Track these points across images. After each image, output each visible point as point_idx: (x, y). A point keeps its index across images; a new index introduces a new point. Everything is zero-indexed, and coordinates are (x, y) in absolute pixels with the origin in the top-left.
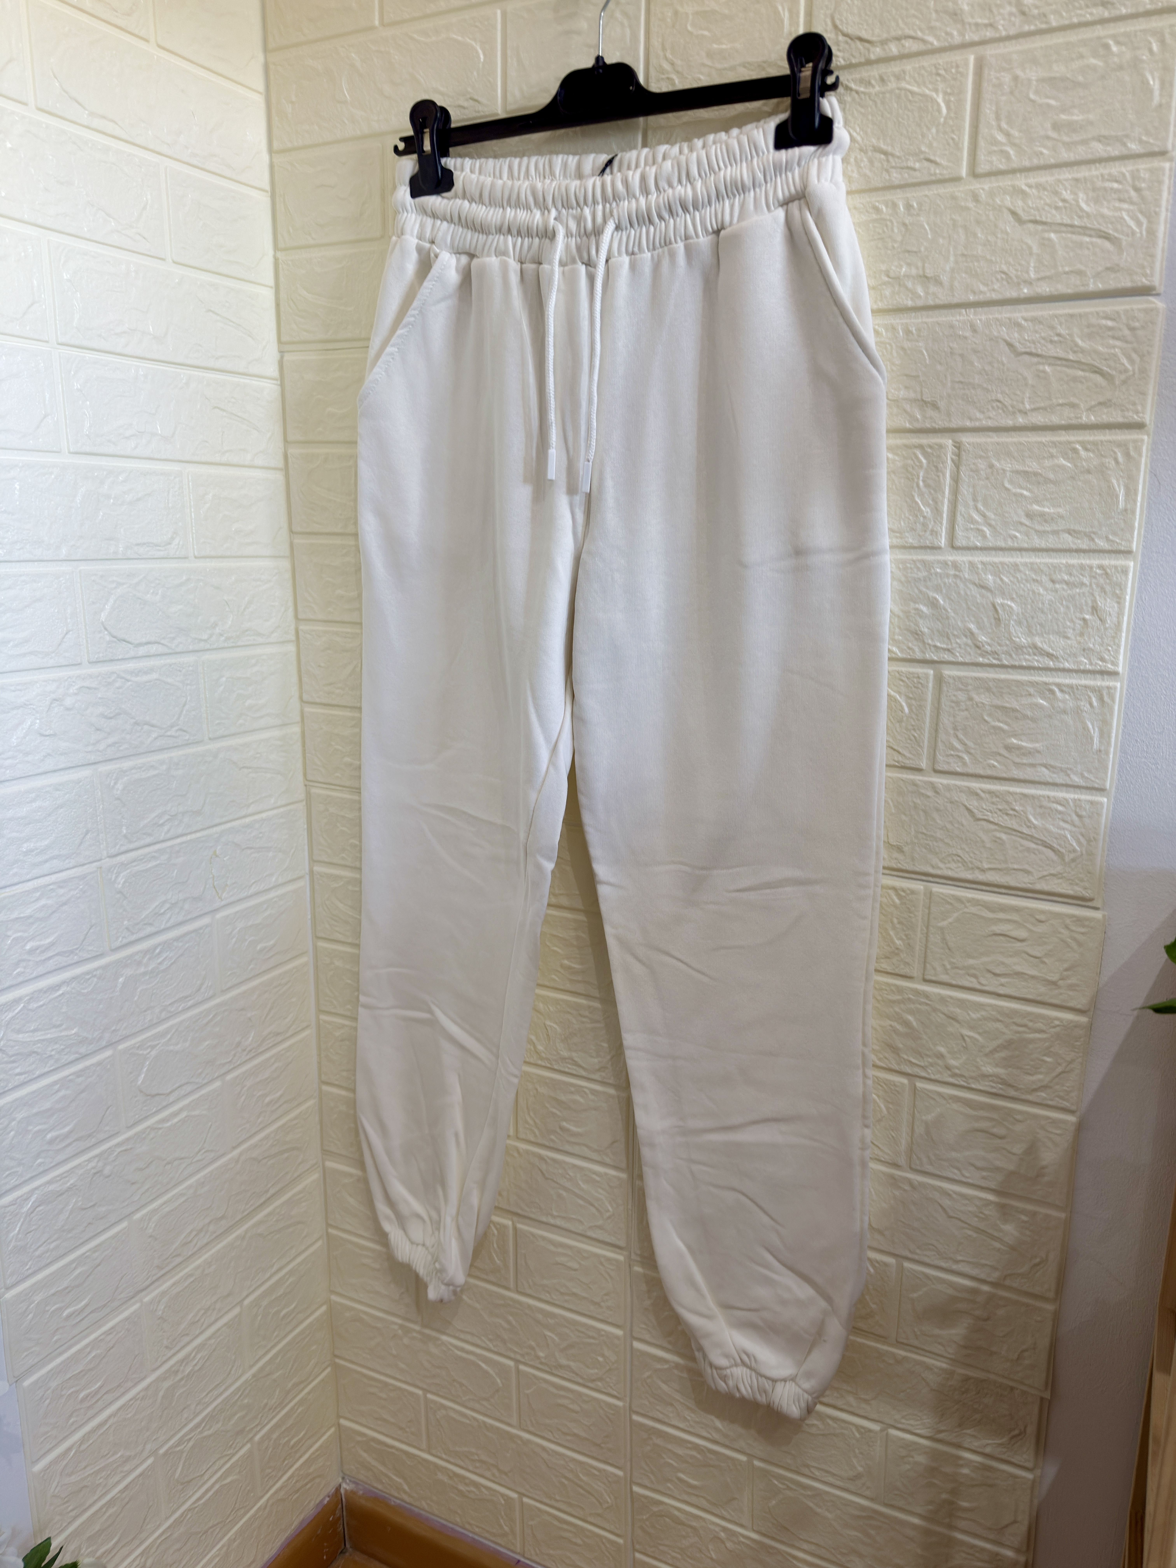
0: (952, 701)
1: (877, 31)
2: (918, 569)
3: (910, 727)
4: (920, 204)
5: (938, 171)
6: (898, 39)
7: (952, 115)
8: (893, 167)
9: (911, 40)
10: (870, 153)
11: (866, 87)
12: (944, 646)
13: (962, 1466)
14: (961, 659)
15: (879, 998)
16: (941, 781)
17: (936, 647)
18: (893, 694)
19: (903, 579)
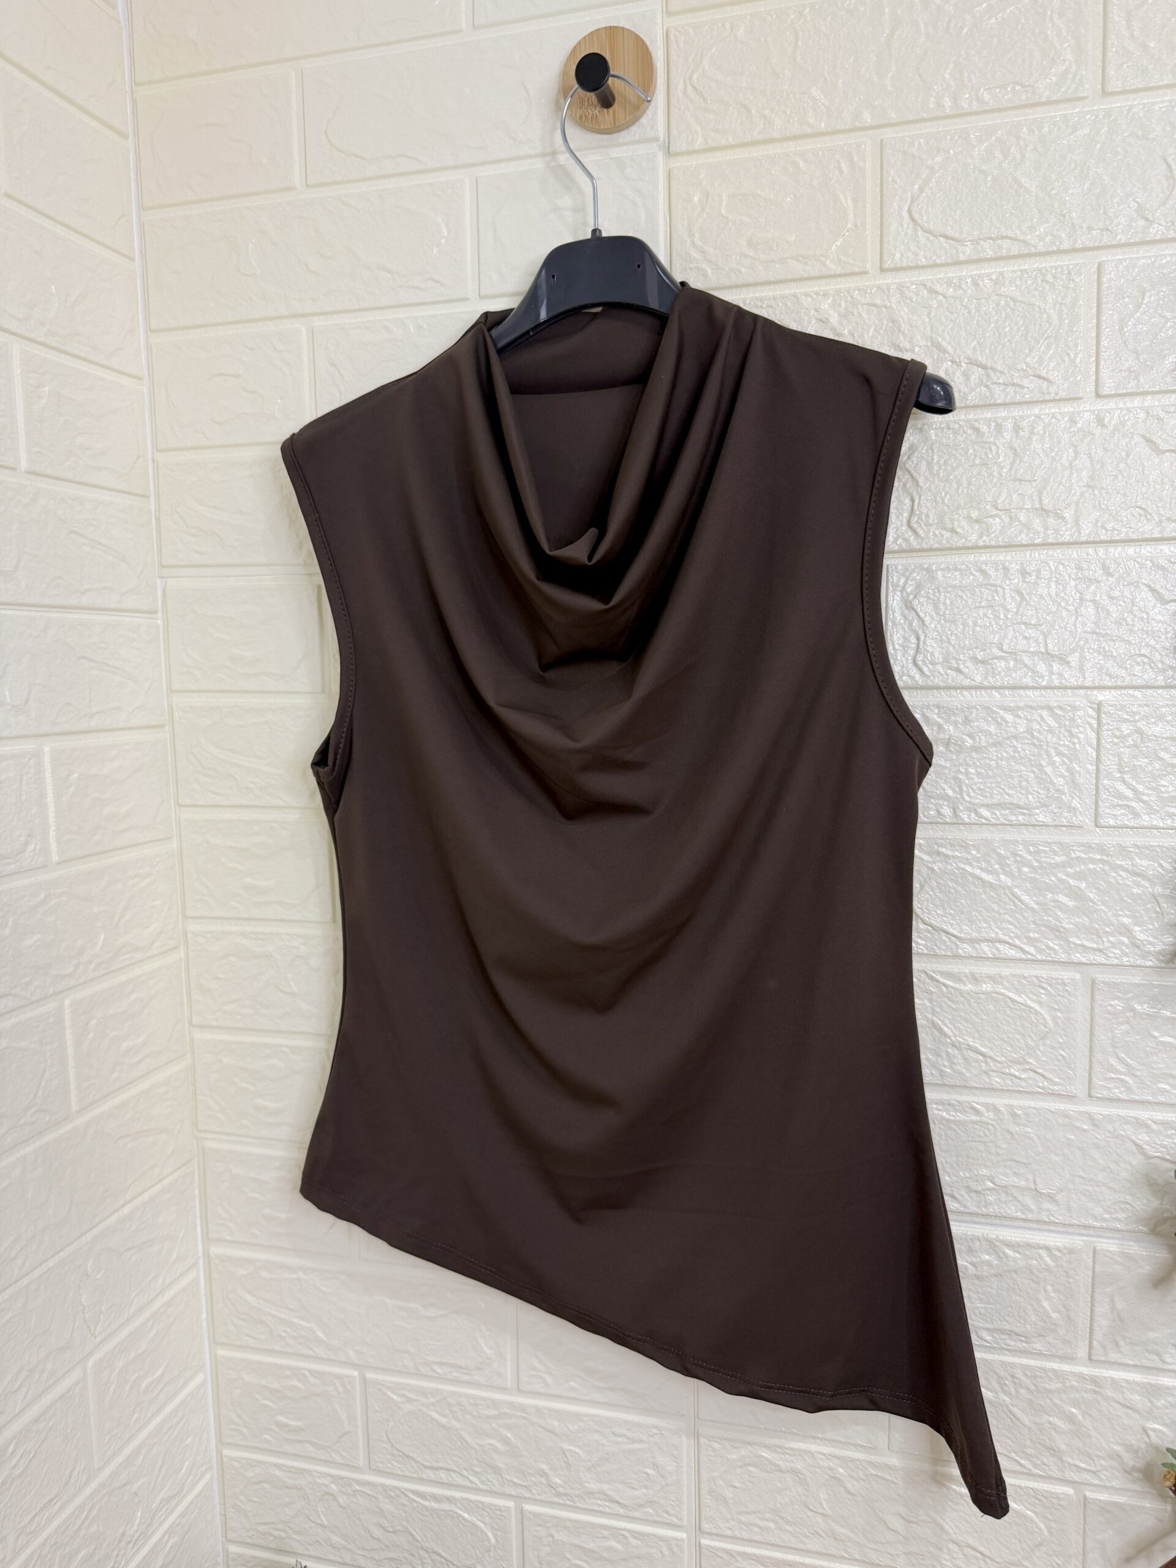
0: (1109, 1013)
8: (994, 383)
14: (1116, 961)
15: (1032, 1388)
16: (1099, 1110)
17: (1083, 946)
18: (1033, 1005)
19: (1036, 864)
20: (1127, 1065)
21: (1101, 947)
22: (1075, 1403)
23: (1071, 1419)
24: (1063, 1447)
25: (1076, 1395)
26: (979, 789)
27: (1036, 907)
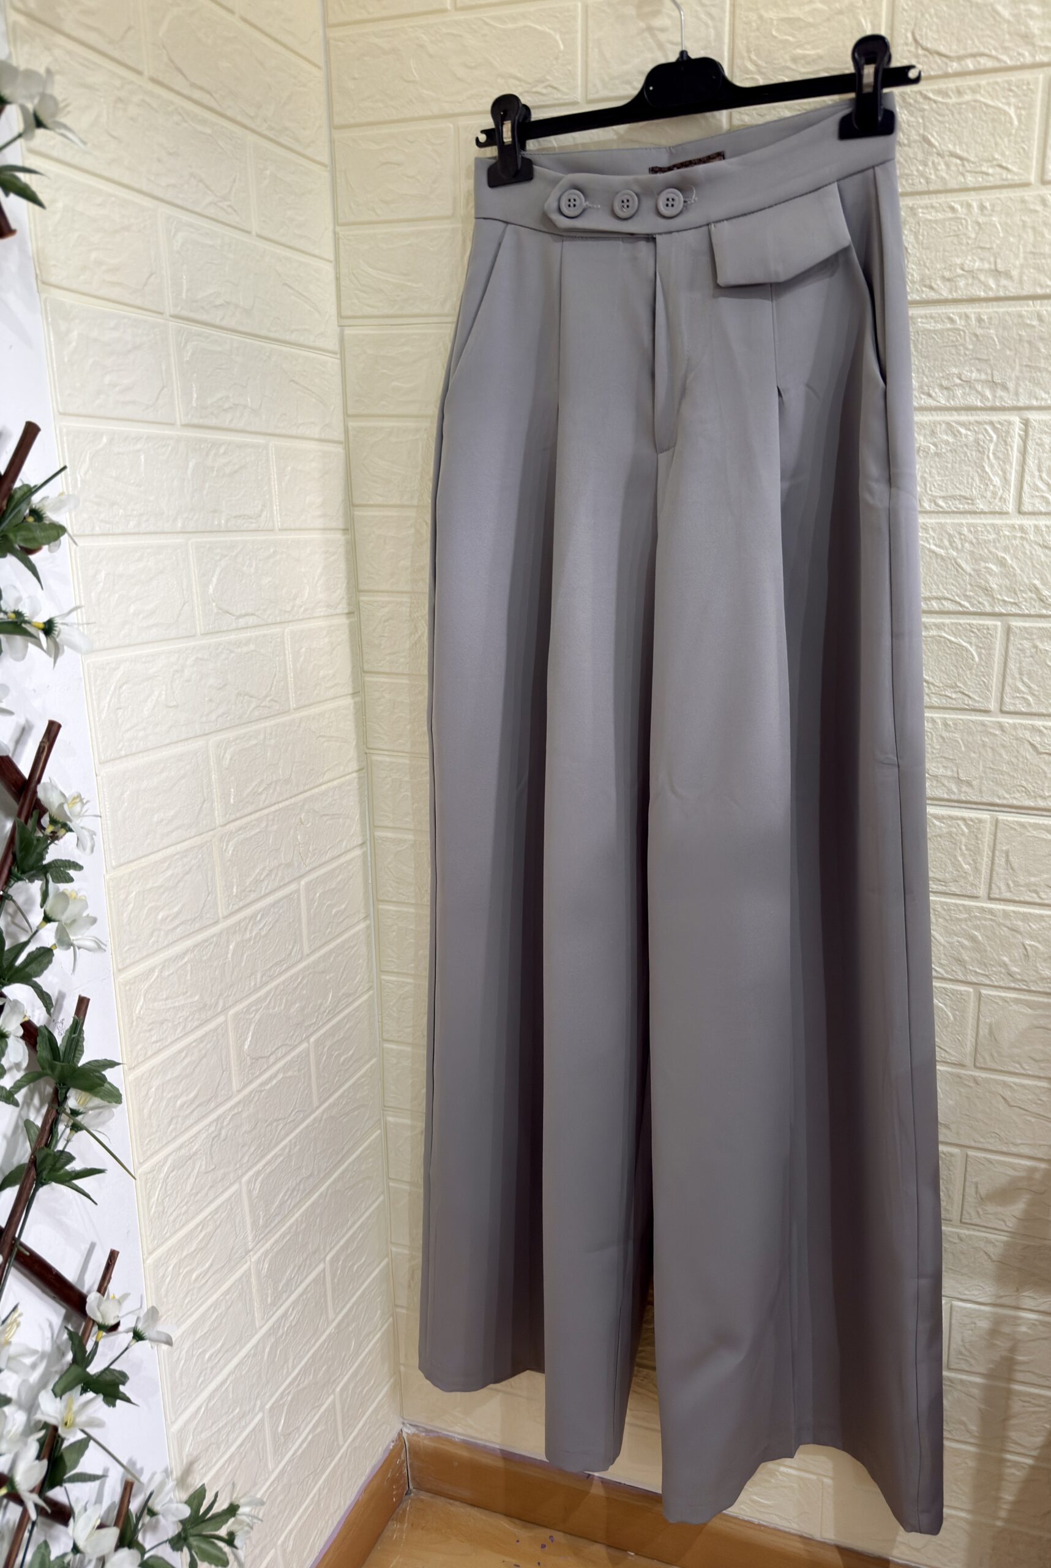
0: (1018, 649)
1: (954, 47)
2: (988, 532)
3: (980, 674)
4: (993, 206)
5: (1009, 177)
6: (973, 56)
7: (1023, 127)
8: (968, 171)
9: (985, 58)
10: (947, 158)
11: (943, 98)
12: (1012, 600)
13: (1019, 1325)
14: (1026, 612)
15: (948, 917)
16: (1007, 720)
17: (1004, 601)
18: (965, 644)
19: (974, 541)
20: (1029, 687)
21: (1016, 601)
22: (977, 928)
23: (973, 939)
24: (967, 958)
25: (978, 922)
26: (938, 485)
27: (972, 572)
